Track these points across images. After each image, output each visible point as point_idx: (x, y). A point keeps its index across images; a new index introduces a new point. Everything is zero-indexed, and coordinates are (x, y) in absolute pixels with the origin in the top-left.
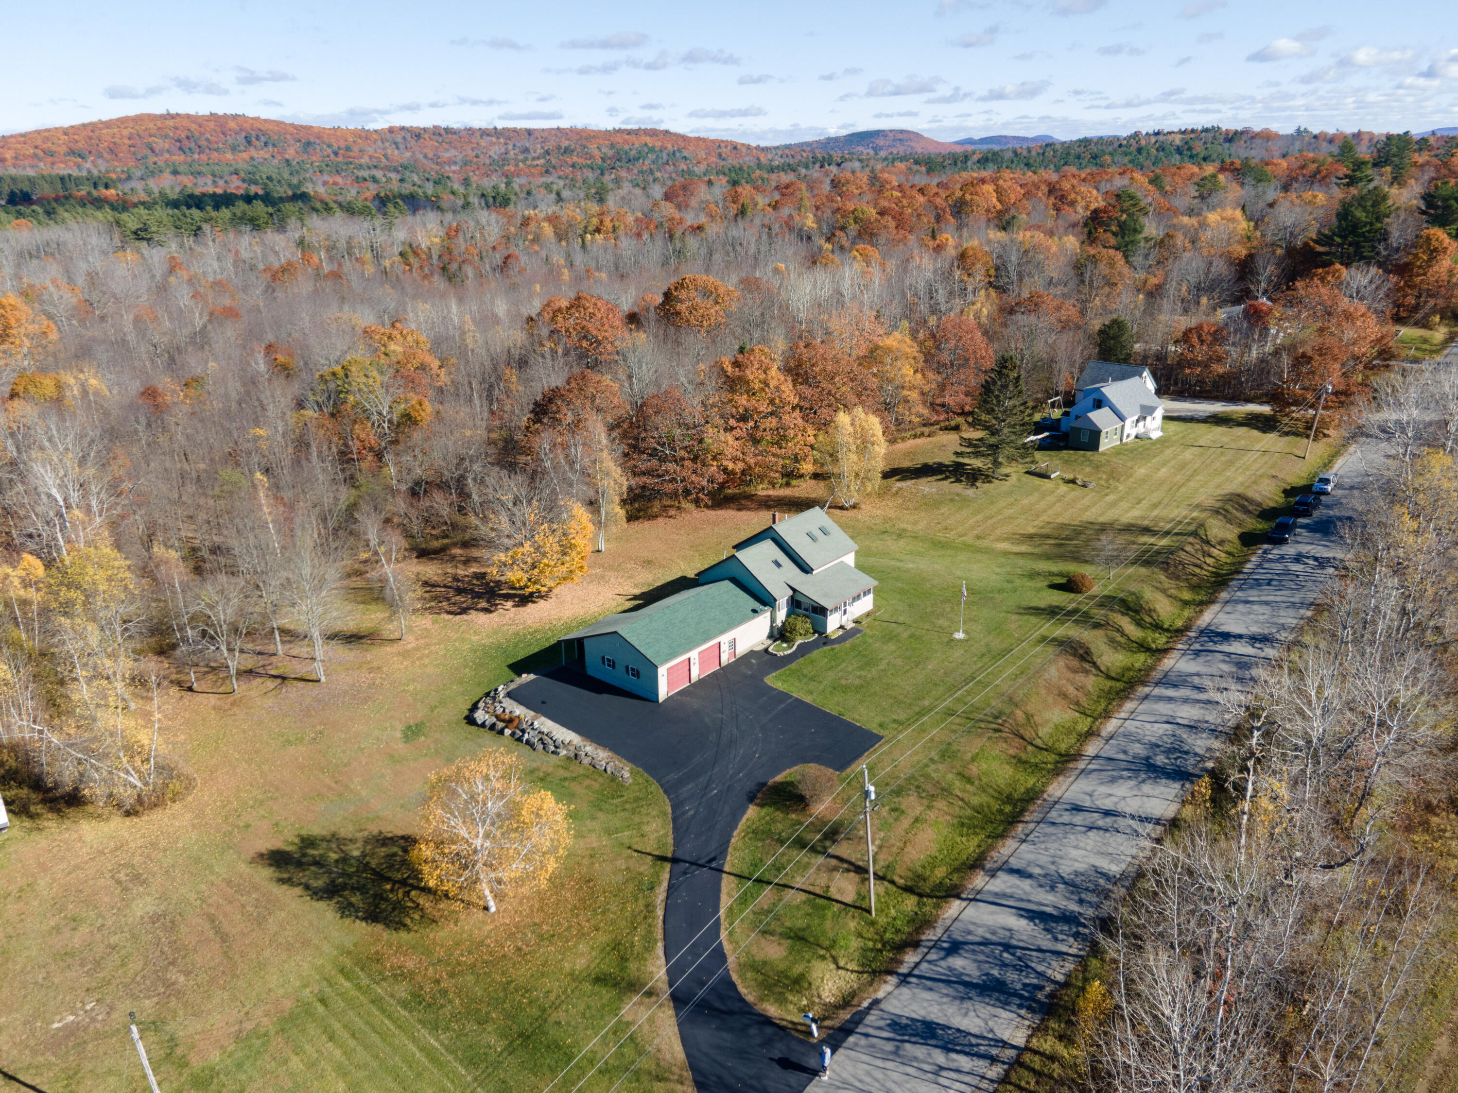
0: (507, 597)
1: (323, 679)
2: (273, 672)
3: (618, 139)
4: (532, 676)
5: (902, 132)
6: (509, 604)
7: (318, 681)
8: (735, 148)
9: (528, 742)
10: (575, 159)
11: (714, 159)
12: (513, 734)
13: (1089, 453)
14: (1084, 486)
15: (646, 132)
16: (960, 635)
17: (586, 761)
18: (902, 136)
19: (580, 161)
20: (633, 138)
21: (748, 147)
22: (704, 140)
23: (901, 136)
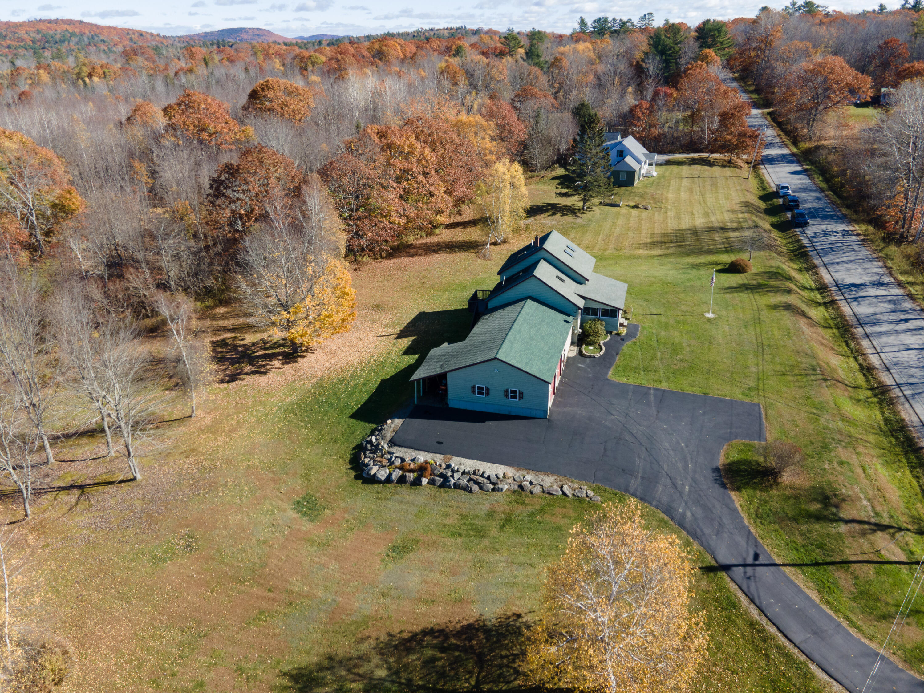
0: (271, 357)
1: (139, 477)
2: (57, 484)
3: (42, 26)
4: (398, 422)
5: (258, 29)
6: (277, 363)
7: (134, 479)
8: (141, 35)
9: (457, 486)
10: (9, 42)
11: (127, 43)
12: (432, 482)
13: (629, 188)
14: (646, 209)
15: (63, 21)
16: (710, 315)
17: (537, 490)
18: (259, 33)
19: (13, 43)
20: (54, 26)
21: (152, 35)
22: (115, 28)
23: (257, 32)
